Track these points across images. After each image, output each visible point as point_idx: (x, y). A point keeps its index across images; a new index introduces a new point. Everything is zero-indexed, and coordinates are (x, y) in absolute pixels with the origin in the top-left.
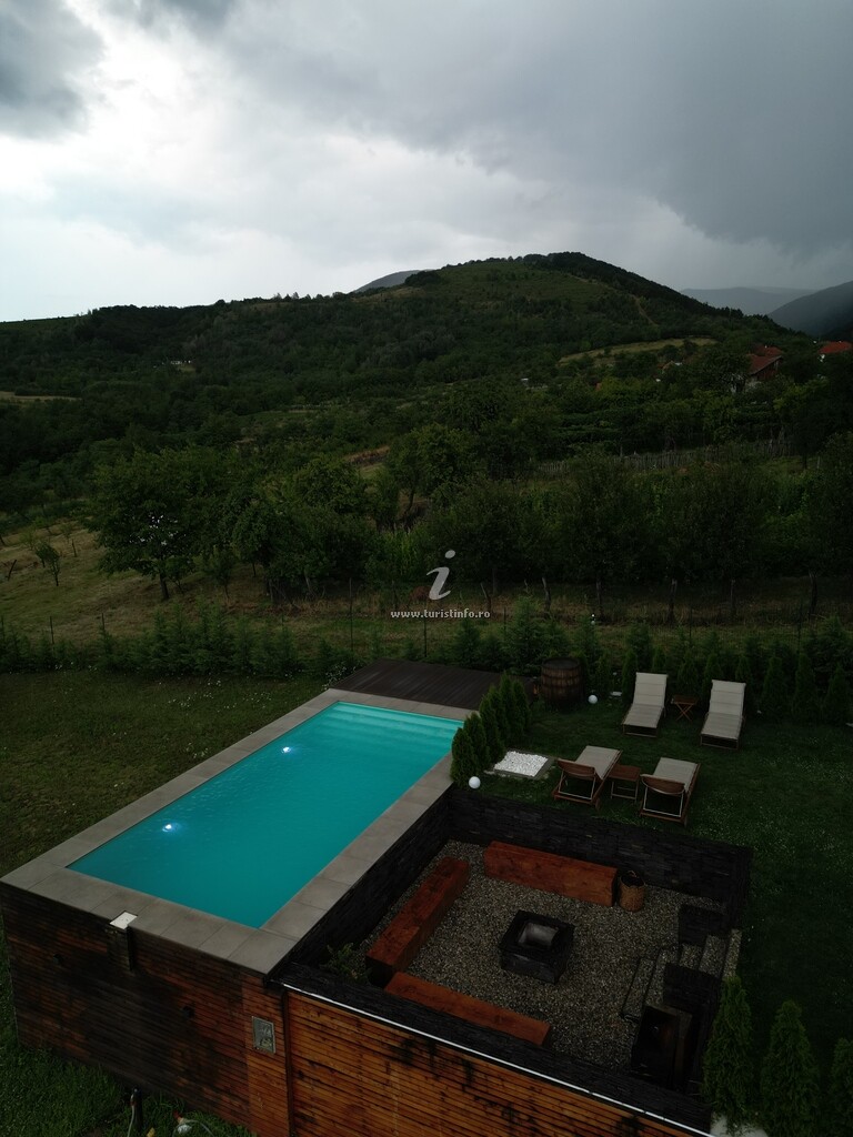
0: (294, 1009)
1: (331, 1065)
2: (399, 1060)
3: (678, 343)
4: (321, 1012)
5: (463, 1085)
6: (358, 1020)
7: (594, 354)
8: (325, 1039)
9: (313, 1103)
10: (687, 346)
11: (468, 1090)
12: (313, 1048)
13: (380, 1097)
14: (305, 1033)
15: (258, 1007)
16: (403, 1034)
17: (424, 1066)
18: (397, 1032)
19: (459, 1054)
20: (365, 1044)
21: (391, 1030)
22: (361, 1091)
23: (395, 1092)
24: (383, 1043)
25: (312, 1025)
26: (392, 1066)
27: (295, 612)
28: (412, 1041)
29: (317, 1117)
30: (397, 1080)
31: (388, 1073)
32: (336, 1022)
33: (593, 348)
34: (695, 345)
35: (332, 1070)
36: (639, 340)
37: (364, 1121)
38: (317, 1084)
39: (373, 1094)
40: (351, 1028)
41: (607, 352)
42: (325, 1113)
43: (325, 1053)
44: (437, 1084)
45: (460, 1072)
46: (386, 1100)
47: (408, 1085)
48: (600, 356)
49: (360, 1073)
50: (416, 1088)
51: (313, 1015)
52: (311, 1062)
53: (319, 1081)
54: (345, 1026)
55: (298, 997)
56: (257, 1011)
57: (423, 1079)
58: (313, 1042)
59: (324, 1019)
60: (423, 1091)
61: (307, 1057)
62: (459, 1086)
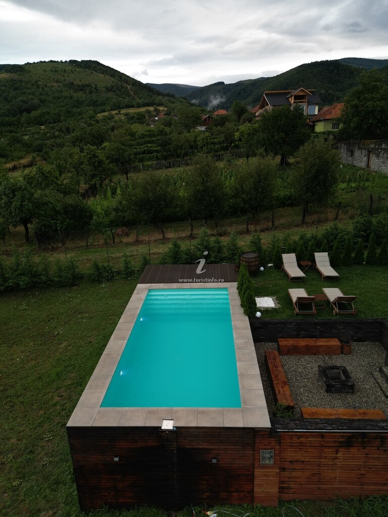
0: (284, 440)
1: (303, 460)
2: (343, 446)
3: (151, 109)
4: (300, 437)
5: (378, 447)
6: (322, 435)
7: (114, 112)
8: (301, 449)
9: (289, 480)
10: (156, 110)
11: (380, 448)
12: (294, 455)
13: (330, 466)
14: (289, 450)
15: (265, 445)
16: (348, 434)
17: (358, 445)
18: (345, 434)
19: (379, 434)
20: (325, 445)
21: (342, 434)
22: (319, 466)
23: (340, 461)
24: (336, 441)
25: (293, 444)
26: (340, 450)
27: (53, 249)
28: (354, 435)
29: (291, 485)
30: (342, 455)
31: (337, 453)
32: (309, 439)
33: (112, 110)
34: (159, 110)
35: (303, 462)
36: (133, 106)
37: (320, 479)
38: (293, 470)
39: (327, 465)
40: (318, 439)
41: (119, 112)
42: (296, 482)
43: (300, 455)
44: (364, 450)
45: (378, 442)
46: (334, 466)
47: (348, 455)
48: (116, 114)
49: (320, 458)
50: (352, 455)
51: (295, 440)
52: (290, 462)
53: (295, 469)
54: (315, 439)
55: (287, 434)
56: (264, 447)
57: (357, 450)
58: (293, 452)
59: (302, 439)
60: (356, 456)
61: (288, 460)
62: (376, 448)
